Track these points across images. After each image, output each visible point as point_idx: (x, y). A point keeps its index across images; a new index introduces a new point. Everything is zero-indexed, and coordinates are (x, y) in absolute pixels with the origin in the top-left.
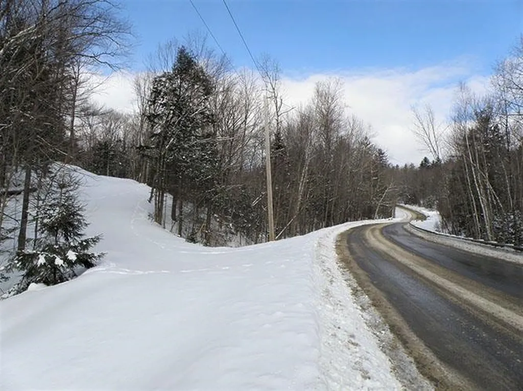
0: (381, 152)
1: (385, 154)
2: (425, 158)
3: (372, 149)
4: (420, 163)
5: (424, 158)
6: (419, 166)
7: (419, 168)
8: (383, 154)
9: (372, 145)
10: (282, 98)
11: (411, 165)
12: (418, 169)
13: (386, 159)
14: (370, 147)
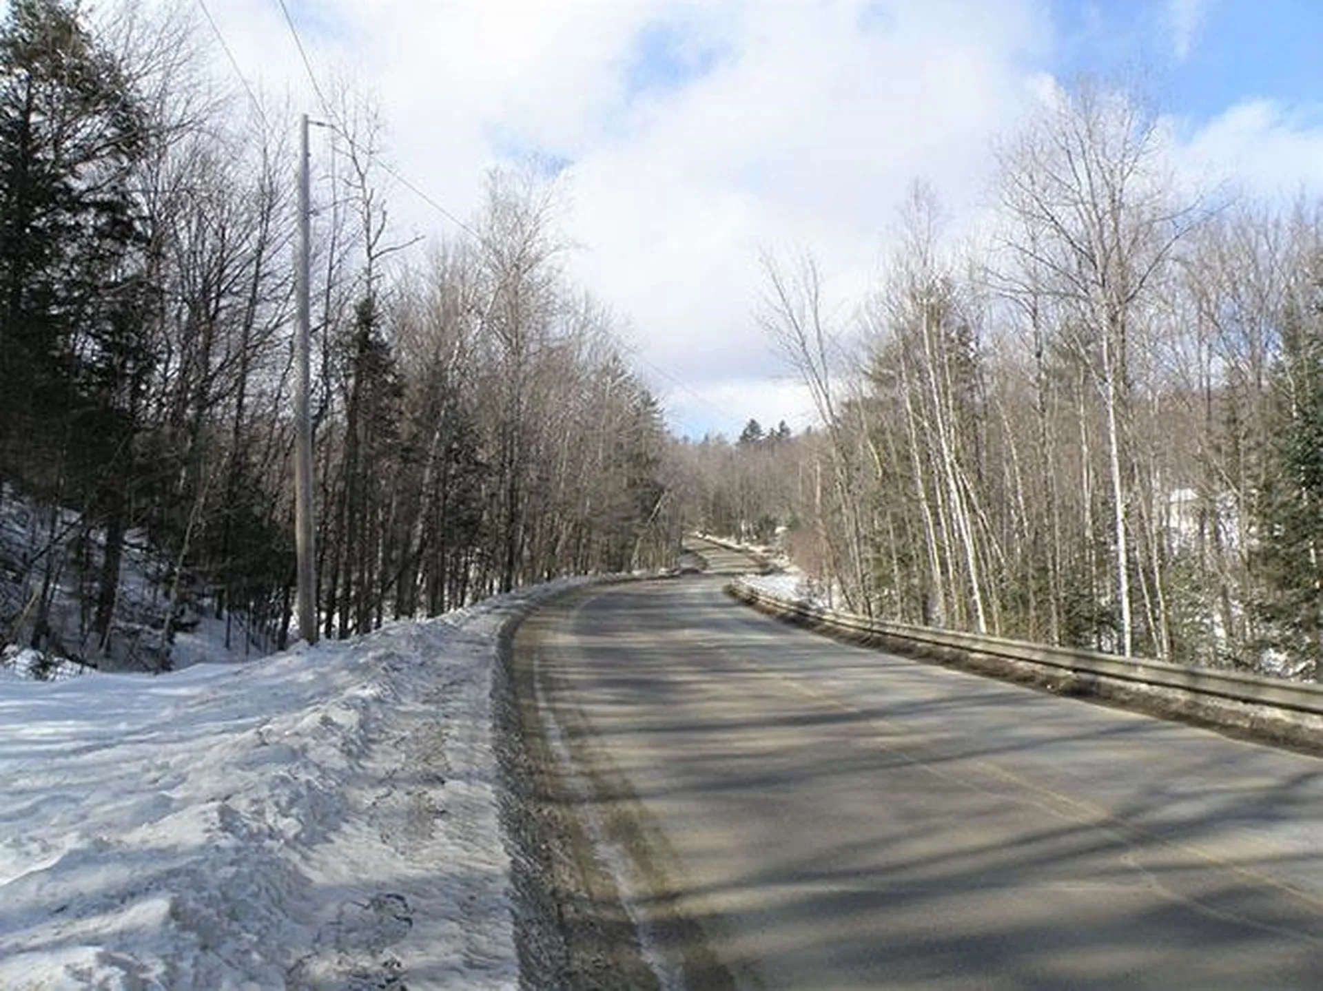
0: (649, 399)
1: (659, 406)
2: (753, 422)
3: (628, 385)
4: (741, 433)
5: (748, 421)
6: (737, 440)
7: (737, 445)
8: (653, 404)
9: (629, 378)
10: (385, 208)
11: (718, 438)
12: (734, 448)
13: (661, 419)
14: (625, 382)
